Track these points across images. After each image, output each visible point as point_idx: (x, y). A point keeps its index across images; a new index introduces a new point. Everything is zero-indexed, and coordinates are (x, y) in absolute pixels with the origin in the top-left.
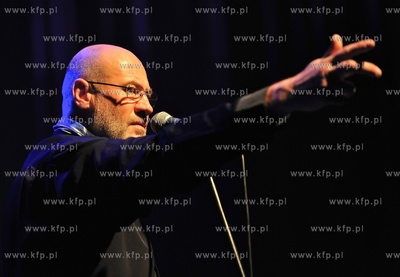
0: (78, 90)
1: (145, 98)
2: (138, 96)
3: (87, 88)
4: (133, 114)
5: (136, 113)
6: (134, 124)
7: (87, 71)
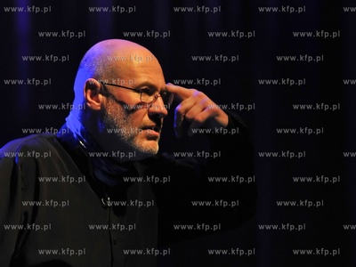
0: (89, 91)
1: (160, 100)
2: (151, 98)
3: (99, 89)
4: (146, 118)
5: (150, 117)
6: (145, 128)
7: (100, 70)
